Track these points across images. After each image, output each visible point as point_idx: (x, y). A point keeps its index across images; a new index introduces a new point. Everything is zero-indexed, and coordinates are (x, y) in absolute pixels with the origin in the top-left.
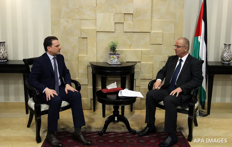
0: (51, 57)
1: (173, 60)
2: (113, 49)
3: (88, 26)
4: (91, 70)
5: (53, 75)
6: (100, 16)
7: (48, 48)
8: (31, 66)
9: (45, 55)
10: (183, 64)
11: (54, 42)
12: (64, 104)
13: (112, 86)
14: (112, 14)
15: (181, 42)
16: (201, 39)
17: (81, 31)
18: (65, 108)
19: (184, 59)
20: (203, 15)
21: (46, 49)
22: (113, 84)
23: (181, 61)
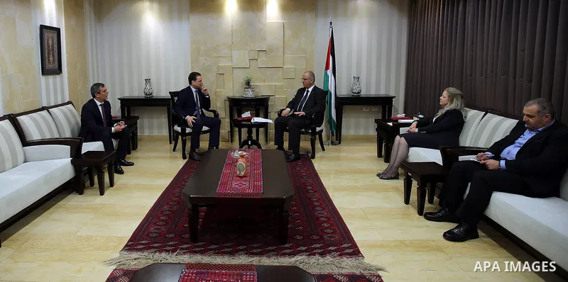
0: (194, 90)
1: (301, 91)
2: (248, 83)
3: (224, 63)
4: (228, 103)
5: (195, 104)
6: (235, 53)
7: (193, 81)
8: (176, 98)
9: (189, 88)
10: (309, 94)
11: (198, 77)
12: (205, 128)
13: (246, 115)
14: (247, 51)
15: (307, 75)
16: (330, 72)
17: (218, 67)
18: (205, 132)
19: (310, 89)
20: (332, 51)
21: (190, 83)
22: (246, 113)
23: (308, 91)
